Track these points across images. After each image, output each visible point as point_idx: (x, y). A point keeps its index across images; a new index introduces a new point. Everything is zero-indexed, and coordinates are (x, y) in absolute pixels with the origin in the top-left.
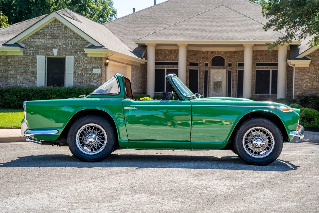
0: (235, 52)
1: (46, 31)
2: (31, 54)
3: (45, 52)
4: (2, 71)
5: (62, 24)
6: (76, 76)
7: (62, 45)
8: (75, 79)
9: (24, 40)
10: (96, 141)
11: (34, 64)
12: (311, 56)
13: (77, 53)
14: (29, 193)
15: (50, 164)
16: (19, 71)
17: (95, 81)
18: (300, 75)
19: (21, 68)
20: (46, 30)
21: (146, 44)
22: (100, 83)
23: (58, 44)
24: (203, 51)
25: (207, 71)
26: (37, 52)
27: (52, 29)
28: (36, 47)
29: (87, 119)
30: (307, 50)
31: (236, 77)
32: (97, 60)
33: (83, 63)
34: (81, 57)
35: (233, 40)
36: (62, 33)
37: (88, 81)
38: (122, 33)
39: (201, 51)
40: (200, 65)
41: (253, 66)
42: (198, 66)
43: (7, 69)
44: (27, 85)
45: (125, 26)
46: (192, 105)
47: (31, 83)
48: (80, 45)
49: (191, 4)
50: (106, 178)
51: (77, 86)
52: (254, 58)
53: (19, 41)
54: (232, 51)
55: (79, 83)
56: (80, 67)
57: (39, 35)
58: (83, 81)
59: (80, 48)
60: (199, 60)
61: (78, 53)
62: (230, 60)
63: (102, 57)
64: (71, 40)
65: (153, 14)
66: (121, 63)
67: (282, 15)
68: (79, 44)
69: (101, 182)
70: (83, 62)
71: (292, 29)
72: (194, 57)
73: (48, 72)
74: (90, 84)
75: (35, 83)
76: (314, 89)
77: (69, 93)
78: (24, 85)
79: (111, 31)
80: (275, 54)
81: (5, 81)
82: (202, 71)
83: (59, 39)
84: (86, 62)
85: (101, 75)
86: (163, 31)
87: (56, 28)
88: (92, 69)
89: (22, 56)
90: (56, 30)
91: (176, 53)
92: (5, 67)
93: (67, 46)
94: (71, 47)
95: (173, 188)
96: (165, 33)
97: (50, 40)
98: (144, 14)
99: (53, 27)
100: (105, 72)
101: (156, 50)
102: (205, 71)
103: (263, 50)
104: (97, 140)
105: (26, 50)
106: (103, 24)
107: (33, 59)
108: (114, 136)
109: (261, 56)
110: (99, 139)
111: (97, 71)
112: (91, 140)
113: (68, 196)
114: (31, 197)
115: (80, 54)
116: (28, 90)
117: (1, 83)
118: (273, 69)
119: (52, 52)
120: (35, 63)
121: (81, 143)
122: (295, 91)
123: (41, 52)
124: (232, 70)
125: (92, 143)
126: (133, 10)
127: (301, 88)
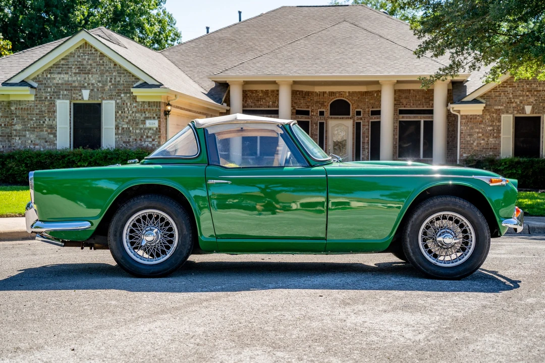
0: (366, 93)
1: (71, 62)
2: (47, 98)
3: (70, 94)
4: (3, 125)
5: (96, 50)
6: (120, 132)
7: (97, 84)
8: (117, 136)
9: (35, 75)
10: (159, 240)
11: (52, 114)
12: (485, 97)
13: (120, 96)
14: (37, 348)
15: (79, 282)
16: (29, 125)
17: (150, 140)
18: (468, 128)
19: (32, 120)
20: (71, 59)
21: (227, 82)
22: (157, 143)
23: (90, 82)
24: (316, 92)
25: (323, 123)
26: (57, 95)
27: (81, 57)
28: (56, 87)
29: (142, 201)
30: (479, 88)
31: (369, 131)
32: (152, 107)
33: (131, 112)
34: (127, 101)
35: (364, 74)
36: (95, 64)
37: (138, 139)
38: (189, 66)
39: (313, 92)
40: (312, 113)
41: (394, 115)
42: (309, 115)
43: (10, 122)
44: (42, 147)
45: (194, 54)
46: (329, 176)
47: (49, 144)
48: (125, 83)
49: (295, 20)
50: (182, 311)
51: (121, 147)
52: (396, 102)
53: (28, 78)
54: (361, 92)
55: (124, 142)
56: (125, 118)
57: (59, 68)
58: (131, 140)
59: (125, 87)
60: (310, 106)
61: (122, 95)
62: (358, 106)
63: (160, 102)
64: (111, 76)
65: (238, 36)
66: (190, 111)
67: (443, 33)
68: (123, 81)
69: (174, 320)
70: (130, 109)
71: (459, 55)
72: (302, 101)
73: (74, 126)
74: (141, 145)
75: (55, 144)
76: (491, 148)
77: (109, 159)
78: (37, 147)
79: (173, 63)
80: (429, 95)
81: (7, 141)
82: (315, 123)
83: (92, 74)
84: (134, 110)
85: (159, 130)
86: (254, 61)
87: (87, 57)
88: (144, 121)
89: (33, 101)
90: (86, 59)
91: (275, 95)
92: (7, 119)
93: (104, 85)
94: (110, 87)
95: (313, 332)
96: (258, 65)
97: (78, 75)
98: (223, 36)
99: (82, 54)
100: (165, 126)
101: (243, 91)
102: (320, 123)
103: (410, 90)
104: (161, 238)
105: (40, 92)
106: (160, 51)
107: (51, 105)
108: (191, 232)
109: (406, 98)
110: (163, 236)
111: (152, 124)
112: (150, 238)
113: (113, 354)
114: (40, 357)
115: (125, 97)
116: (43, 155)
117: (1, 144)
118: (425, 118)
119: (80, 94)
120: (55, 112)
121: (132, 244)
122: (460, 152)
123: (63, 95)
124: (361, 121)
125: (153, 243)
126: (206, 30)
127: (470, 148)
